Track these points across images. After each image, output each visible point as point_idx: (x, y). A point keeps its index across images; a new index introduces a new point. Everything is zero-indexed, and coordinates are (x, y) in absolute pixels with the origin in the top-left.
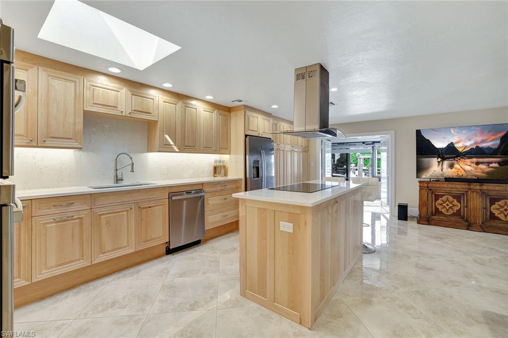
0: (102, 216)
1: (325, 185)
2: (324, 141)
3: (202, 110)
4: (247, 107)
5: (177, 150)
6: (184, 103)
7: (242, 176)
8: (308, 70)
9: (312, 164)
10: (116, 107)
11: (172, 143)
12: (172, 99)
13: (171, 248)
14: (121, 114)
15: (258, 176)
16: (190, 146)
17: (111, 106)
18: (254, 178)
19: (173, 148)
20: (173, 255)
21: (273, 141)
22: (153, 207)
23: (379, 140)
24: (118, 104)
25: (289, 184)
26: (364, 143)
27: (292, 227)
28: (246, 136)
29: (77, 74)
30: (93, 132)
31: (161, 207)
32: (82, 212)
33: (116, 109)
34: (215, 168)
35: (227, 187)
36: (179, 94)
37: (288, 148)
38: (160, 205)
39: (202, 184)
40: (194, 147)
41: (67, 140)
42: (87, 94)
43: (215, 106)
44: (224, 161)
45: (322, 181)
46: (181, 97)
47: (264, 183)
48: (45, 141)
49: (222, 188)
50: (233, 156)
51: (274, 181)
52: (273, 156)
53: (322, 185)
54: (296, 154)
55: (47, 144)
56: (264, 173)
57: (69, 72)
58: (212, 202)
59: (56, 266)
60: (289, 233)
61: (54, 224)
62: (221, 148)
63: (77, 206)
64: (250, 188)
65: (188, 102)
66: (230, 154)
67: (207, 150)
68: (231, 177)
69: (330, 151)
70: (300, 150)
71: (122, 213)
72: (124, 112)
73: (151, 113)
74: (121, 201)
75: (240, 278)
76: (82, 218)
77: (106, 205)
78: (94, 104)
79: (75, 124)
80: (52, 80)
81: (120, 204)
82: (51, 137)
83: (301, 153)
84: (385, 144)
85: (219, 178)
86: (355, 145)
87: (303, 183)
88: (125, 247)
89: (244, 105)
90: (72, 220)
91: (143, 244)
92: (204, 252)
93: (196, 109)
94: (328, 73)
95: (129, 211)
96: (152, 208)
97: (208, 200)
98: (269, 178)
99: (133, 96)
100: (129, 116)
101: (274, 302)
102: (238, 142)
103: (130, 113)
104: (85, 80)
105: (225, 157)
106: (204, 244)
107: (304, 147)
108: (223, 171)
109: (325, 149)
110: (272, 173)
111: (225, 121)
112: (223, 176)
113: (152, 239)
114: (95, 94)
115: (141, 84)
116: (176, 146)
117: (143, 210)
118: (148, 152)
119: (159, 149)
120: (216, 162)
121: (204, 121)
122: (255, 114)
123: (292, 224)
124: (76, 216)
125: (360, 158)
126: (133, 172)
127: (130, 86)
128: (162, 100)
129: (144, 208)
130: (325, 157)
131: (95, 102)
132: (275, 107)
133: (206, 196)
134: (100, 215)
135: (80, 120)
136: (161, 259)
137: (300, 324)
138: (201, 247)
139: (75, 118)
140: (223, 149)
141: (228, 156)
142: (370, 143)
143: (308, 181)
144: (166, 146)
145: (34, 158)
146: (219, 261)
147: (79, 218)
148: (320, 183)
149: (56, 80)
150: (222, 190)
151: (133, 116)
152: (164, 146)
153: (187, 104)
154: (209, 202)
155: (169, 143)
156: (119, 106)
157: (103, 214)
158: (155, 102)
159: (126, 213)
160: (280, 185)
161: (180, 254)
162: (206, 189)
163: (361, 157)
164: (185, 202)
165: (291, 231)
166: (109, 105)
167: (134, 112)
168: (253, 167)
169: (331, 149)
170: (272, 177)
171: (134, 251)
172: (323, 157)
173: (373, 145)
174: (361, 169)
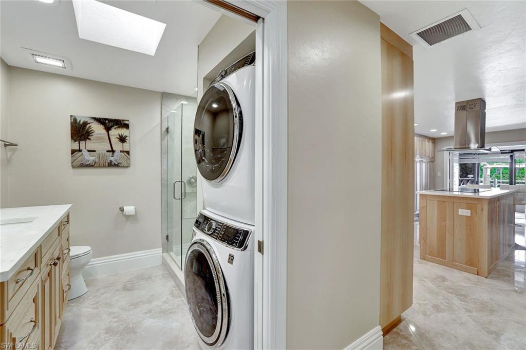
8: (469, 103)
9: (439, 174)
54: (424, 164)
60: (467, 216)
69: (458, 161)
70: (428, 161)
75: (421, 247)
83: (429, 164)
94: (486, 103)
101: (453, 261)
107: (430, 157)
123: (470, 211)
125: (486, 168)
130: (453, 167)
137: (478, 274)
163: (487, 166)
165: (469, 215)
169: (458, 159)
172: (451, 167)
173: (512, 154)
174: (488, 180)
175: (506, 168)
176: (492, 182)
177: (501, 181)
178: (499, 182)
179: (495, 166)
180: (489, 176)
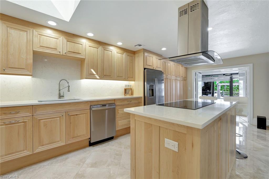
0: (41, 121)
1: (198, 101)
2: (197, 73)
3: (116, 52)
4: (145, 51)
5: (98, 78)
6: (103, 48)
7: (142, 95)
8: (190, 6)
9: (189, 88)
10: (56, 49)
11: (94, 73)
12: (94, 45)
13: (92, 142)
14: (59, 54)
15: (153, 95)
16: (108, 76)
17: (52, 48)
18: (150, 96)
19: (95, 76)
20: (93, 147)
21: (163, 72)
22: (79, 114)
23: (237, 72)
24: (57, 47)
25: (174, 101)
26: (224, 75)
27: (177, 146)
28: (145, 69)
29: (28, 27)
30: (45, 66)
31: (85, 115)
32: (25, 118)
33: (56, 50)
34: (125, 90)
35: (131, 102)
36: (100, 42)
37: (173, 78)
38: (84, 114)
39: (114, 100)
40: (110, 76)
41: (21, 70)
42: (36, 40)
43: (124, 50)
44: (131, 86)
45: (196, 99)
46: (102, 44)
47: (157, 100)
48: (4, 70)
49: (128, 103)
50: (136, 82)
51: (164, 99)
52: (163, 84)
53: (196, 101)
54: (178, 82)
55: (6, 71)
56: (157, 94)
57: (23, 25)
58: (120, 112)
59: (6, 155)
60: (173, 151)
61: (5, 126)
62: (128, 77)
63: (23, 114)
64: (147, 103)
65: (106, 47)
66: (134, 81)
67: (119, 78)
68: (135, 95)
70: (181, 79)
71: (56, 119)
72: (61, 52)
73: (80, 54)
74: (55, 110)
76: (26, 122)
77: (45, 113)
78: (41, 46)
79: (27, 59)
80: (10, 29)
81: (54, 112)
82: (10, 68)
83: (182, 81)
84: (243, 74)
85: (128, 96)
86: (218, 76)
87: (183, 101)
88: (58, 141)
89: (143, 49)
90: (18, 123)
91: (71, 139)
92: (113, 146)
93: (111, 52)
94: (208, 9)
95: (61, 117)
96: (78, 116)
97: (118, 110)
98: (160, 97)
99: (68, 42)
100: (65, 55)
102: (139, 73)
103: (65, 53)
104: (34, 31)
105: (132, 83)
106: (116, 139)
107: (183, 77)
108: (130, 92)
109: (198, 79)
110: (162, 94)
111: (131, 60)
112: (131, 95)
113: (79, 136)
114: (41, 40)
115: (74, 35)
116: (97, 75)
117: (71, 117)
118: (81, 79)
119: (86, 76)
120: (126, 86)
121: (117, 60)
122: (151, 55)
123: (177, 143)
124: (21, 120)
125: (219, 86)
126: (69, 91)
127: (66, 35)
128: (88, 45)
129: (72, 115)
131: (41, 45)
132: (164, 49)
133: (117, 108)
134: (40, 120)
135: (31, 56)
136: (84, 150)
138: (113, 141)
139: (27, 55)
140: (130, 77)
141: (133, 82)
142: (229, 74)
143: (186, 99)
144: (90, 75)
145: (5, 82)
146: (121, 155)
147: (23, 122)
148: (195, 100)
149: (12, 30)
150: (129, 104)
151: (68, 55)
152: (89, 75)
153: (106, 48)
154: (119, 112)
155: (93, 73)
156: (58, 48)
157: (42, 120)
158: (83, 46)
159: (59, 118)
160: (168, 102)
161: (98, 146)
162: (117, 103)
163: (219, 85)
164: (107, 111)
165: (176, 150)
166: (51, 47)
167: (68, 52)
168: (149, 89)
169: (201, 79)
170: (162, 97)
171: (65, 144)
172: (196, 83)
173: (231, 76)
174: (220, 92)
175: (228, 86)
176: (222, 93)
177: (226, 92)
178: (225, 93)
179: (223, 84)
180: (220, 90)
